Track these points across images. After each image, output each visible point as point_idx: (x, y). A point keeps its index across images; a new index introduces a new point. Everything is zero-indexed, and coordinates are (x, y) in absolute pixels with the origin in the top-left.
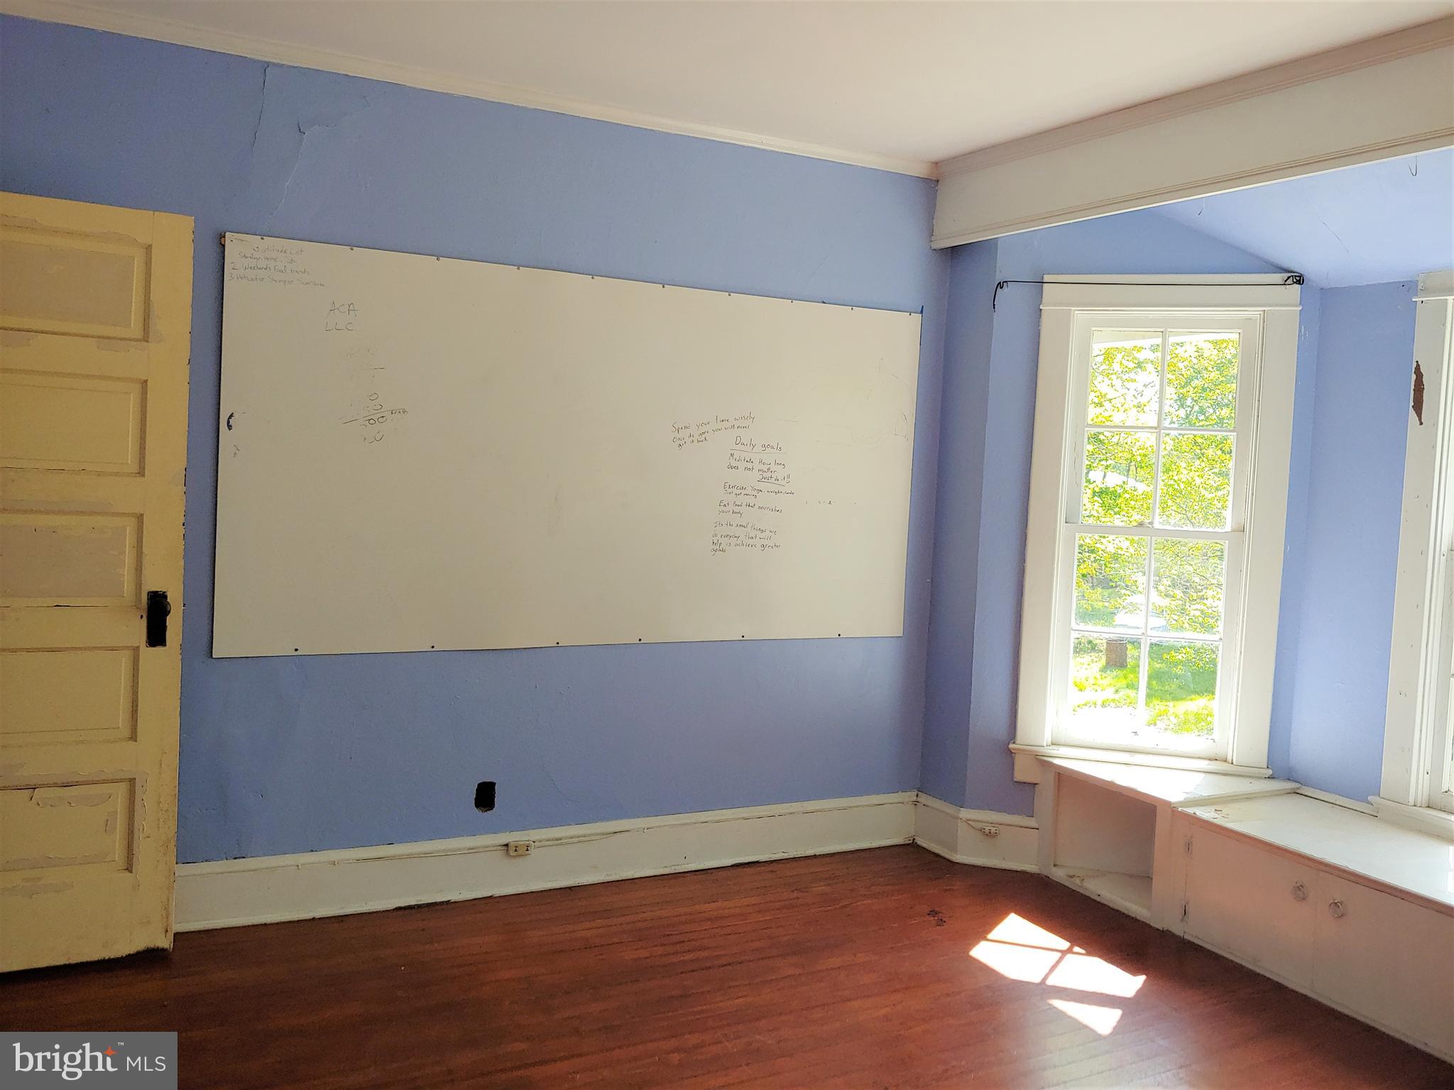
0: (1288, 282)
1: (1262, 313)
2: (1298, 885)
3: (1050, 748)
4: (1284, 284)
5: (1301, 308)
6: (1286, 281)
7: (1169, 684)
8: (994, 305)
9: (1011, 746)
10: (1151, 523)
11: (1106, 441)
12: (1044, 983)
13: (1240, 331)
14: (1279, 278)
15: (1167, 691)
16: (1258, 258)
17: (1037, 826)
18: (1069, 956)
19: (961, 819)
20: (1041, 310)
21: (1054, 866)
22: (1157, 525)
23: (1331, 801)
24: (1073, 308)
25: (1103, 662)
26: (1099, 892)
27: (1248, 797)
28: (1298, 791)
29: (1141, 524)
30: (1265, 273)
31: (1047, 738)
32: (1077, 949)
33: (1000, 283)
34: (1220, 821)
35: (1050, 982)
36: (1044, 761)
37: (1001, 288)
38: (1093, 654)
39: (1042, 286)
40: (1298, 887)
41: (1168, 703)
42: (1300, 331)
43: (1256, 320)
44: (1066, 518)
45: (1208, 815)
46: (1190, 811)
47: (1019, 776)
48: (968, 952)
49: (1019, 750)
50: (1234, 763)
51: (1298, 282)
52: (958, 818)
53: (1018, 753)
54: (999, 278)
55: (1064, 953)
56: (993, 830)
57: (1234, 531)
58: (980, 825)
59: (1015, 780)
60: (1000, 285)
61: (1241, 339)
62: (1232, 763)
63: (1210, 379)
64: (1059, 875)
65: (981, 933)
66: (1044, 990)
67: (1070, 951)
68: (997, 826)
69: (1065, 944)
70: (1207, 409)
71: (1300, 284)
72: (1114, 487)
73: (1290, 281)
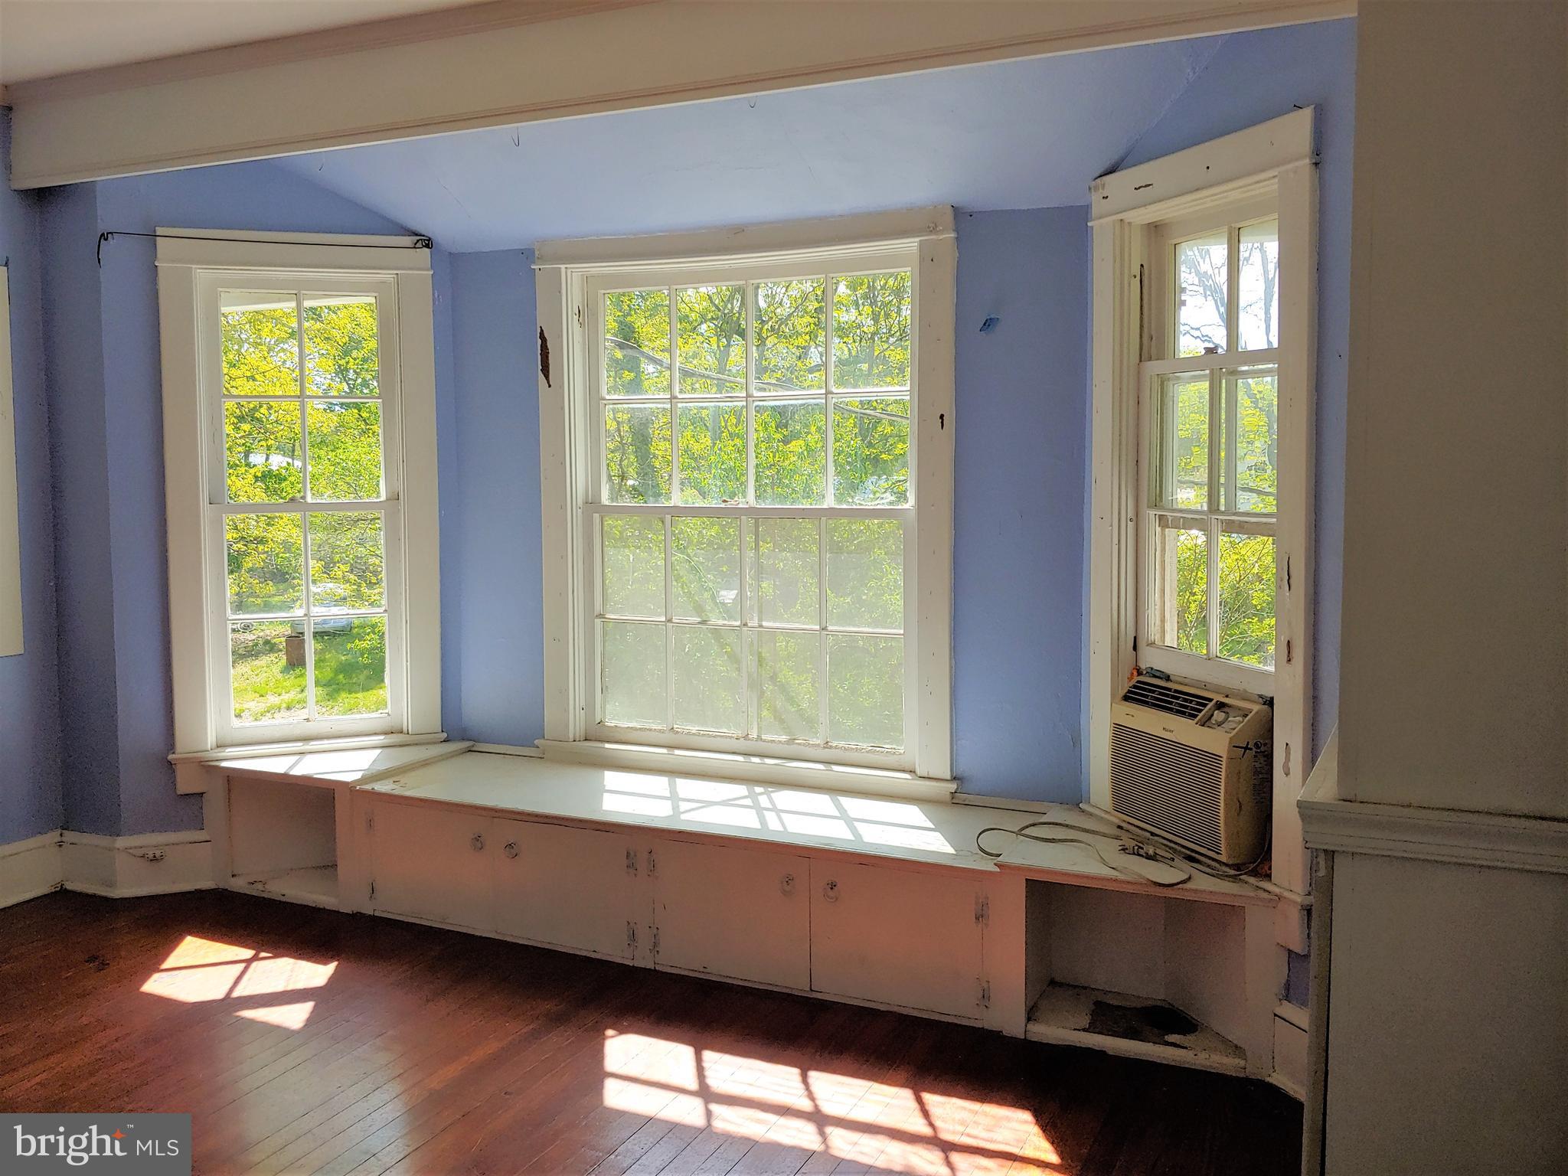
0: (418, 245)
1: (395, 276)
2: (476, 836)
3: (216, 751)
4: (415, 248)
5: (432, 273)
6: (416, 244)
7: (356, 677)
8: (99, 260)
9: (171, 757)
10: (303, 498)
11: (265, 420)
12: (229, 998)
13: (375, 294)
14: (408, 241)
15: (355, 683)
16: (384, 218)
17: (208, 839)
18: (254, 964)
19: (118, 849)
20: (156, 266)
21: (233, 876)
22: (309, 500)
23: (502, 752)
24: (194, 266)
25: (284, 661)
26: (284, 892)
27: (425, 763)
28: (473, 749)
29: (292, 500)
30: (396, 235)
31: (211, 740)
32: (263, 954)
33: (103, 235)
34: (398, 790)
35: (236, 994)
36: (210, 766)
37: (106, 239)
38: (271, 655)
39: (155, 241)
40: (476, 838)
41: (358, 695)
42: (433, 294)
43: (391, 283)
44: (210, 499)
45: (386, 787)
46: (368, 787)
47: (182, 789)
48: (138, 989)
49: (179, 759)
50: (410, 733)
51: (427, 246)
52: (115, 848)
53: (179, 763)
54: (102, 228)
55: (248, 962)
56: (158, 854)
57: (390, 499)
58: (140, 852)
59: (179, 793)
60: (104, 237)
61: (378, 302)
62: (408, 733)
63: (369, 348)
64: (239, 885)
65: (153, 965)
66: (230, 1004)
67: (255, 958)
68: (161, 847)
69: (248, 953)
70: (371, 382)
71: (429, 247)
72: (278, 470)
73: (419, 245)
